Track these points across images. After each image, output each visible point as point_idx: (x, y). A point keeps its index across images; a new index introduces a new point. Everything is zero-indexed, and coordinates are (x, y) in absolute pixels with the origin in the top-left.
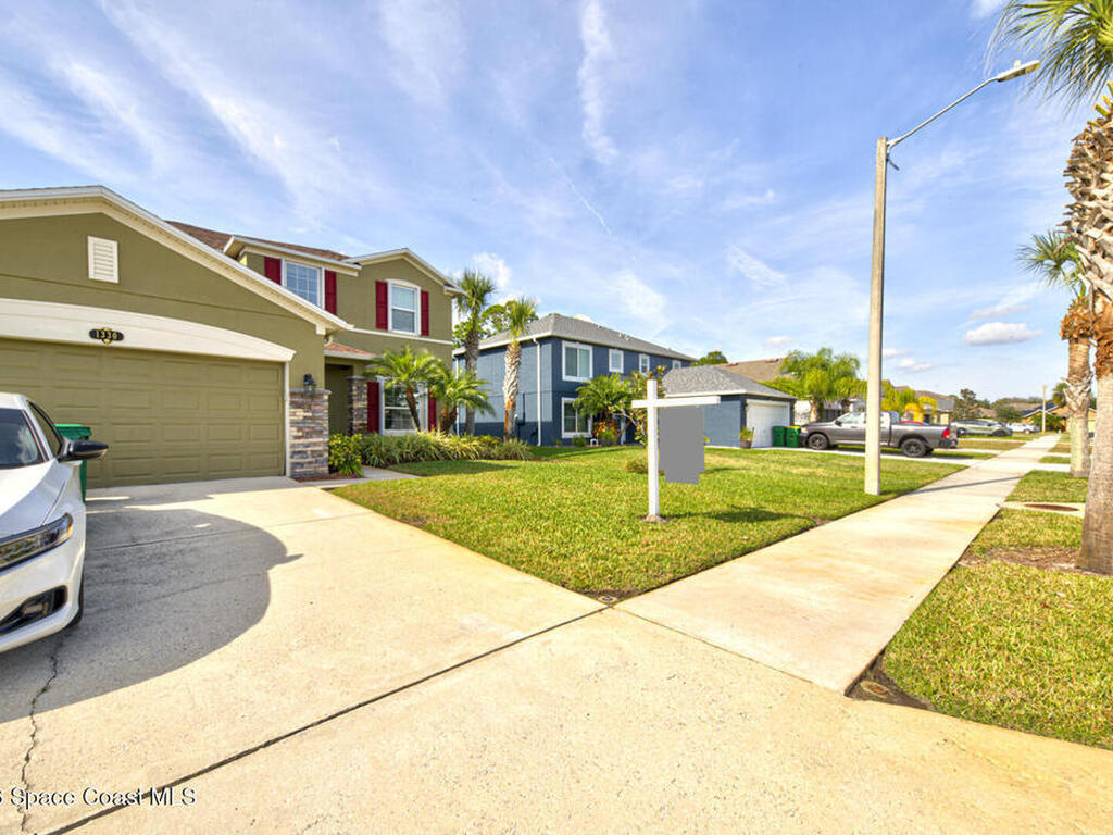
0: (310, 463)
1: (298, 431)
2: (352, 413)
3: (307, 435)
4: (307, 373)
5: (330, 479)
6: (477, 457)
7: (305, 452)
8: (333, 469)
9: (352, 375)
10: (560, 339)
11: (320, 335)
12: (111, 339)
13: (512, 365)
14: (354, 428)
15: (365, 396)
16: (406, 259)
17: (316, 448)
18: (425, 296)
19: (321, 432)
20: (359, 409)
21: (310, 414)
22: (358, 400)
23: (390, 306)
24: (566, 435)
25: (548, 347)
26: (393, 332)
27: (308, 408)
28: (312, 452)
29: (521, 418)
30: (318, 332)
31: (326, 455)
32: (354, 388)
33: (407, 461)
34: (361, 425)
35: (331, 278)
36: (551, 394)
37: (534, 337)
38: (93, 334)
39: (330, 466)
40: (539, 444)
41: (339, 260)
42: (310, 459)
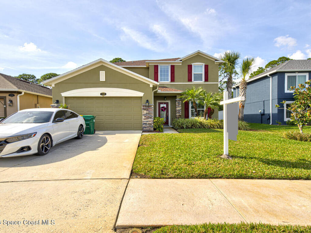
0: (148, 127)
1: (145, 117)
2: (176, 111)
3: (147, 118)
4: (147, 100)
5: (154, 132)
6: (218, 128)
7: (147, 123)
8: (155, 129)
9: (176, 99)
10: (283, 73)
11: (151, 87)
12: (104, 95)
13: (242, 89)
14: (177, 117)
15: (180, 106)
16: (199, 54)
17: (150, 122)
18: (206, 67)
19: (151, 117)
20: (178, 110)
21: (148, 112)
22: (178, 107)
23: (193, 73)
24: (286, 119)
25: (276, 77)
26: (194, 82)
27: (147, 110)
28: (149, 123)
29: (262, 112)
30: (151, 86)
31: (153, 125)
32: (177, 103)
33: (189, 128)
34: (179, 115)
35: (173, 67)
36: (277, 100)
37: (268, 74)
38: (101, 94)
39: (154, 128)
40: (271, 124)
41: (175, 61)
42: (148, 126)
